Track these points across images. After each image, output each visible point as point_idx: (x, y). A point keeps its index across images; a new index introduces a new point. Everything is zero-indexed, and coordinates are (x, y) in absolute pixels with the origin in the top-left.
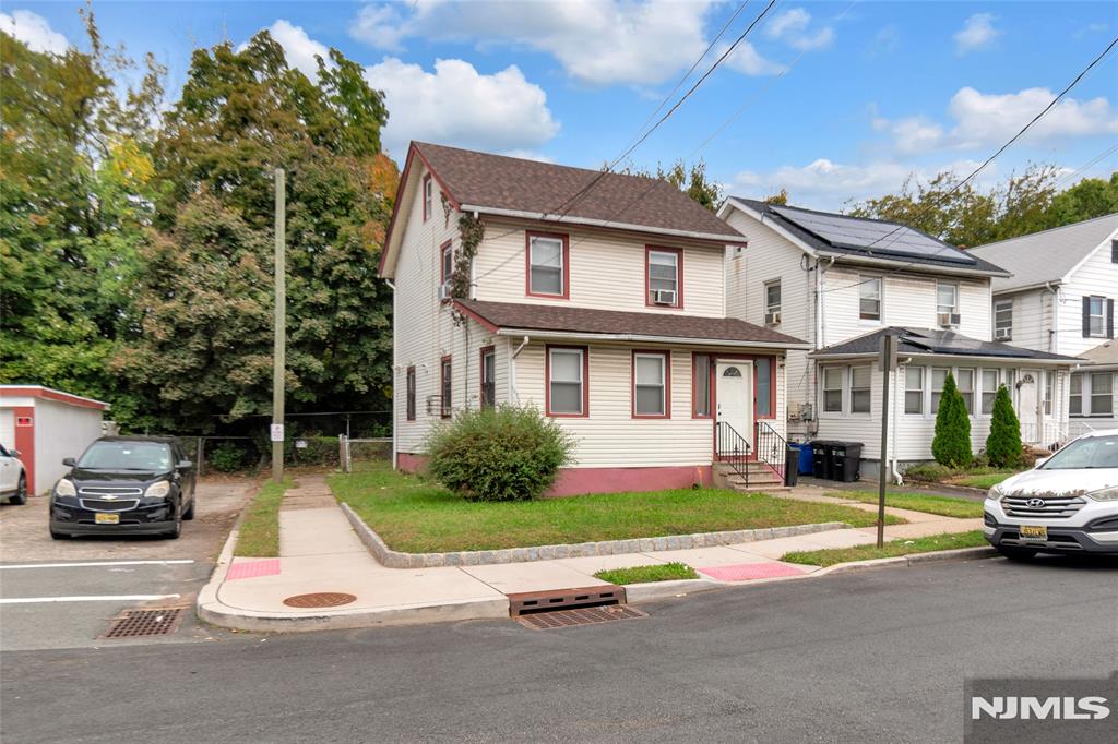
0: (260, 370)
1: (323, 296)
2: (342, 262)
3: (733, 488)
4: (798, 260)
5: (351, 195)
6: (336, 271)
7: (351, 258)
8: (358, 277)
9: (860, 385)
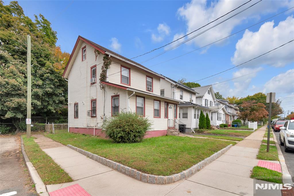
0: (18, 103)
1: (40, 82)
2: (48, 73)
3: (175, 135)
4: (169, 85)
5: (50, 55)
6: (45, 75)
7: (50, 72)
8: (53, 78)
9: (185, 112)
